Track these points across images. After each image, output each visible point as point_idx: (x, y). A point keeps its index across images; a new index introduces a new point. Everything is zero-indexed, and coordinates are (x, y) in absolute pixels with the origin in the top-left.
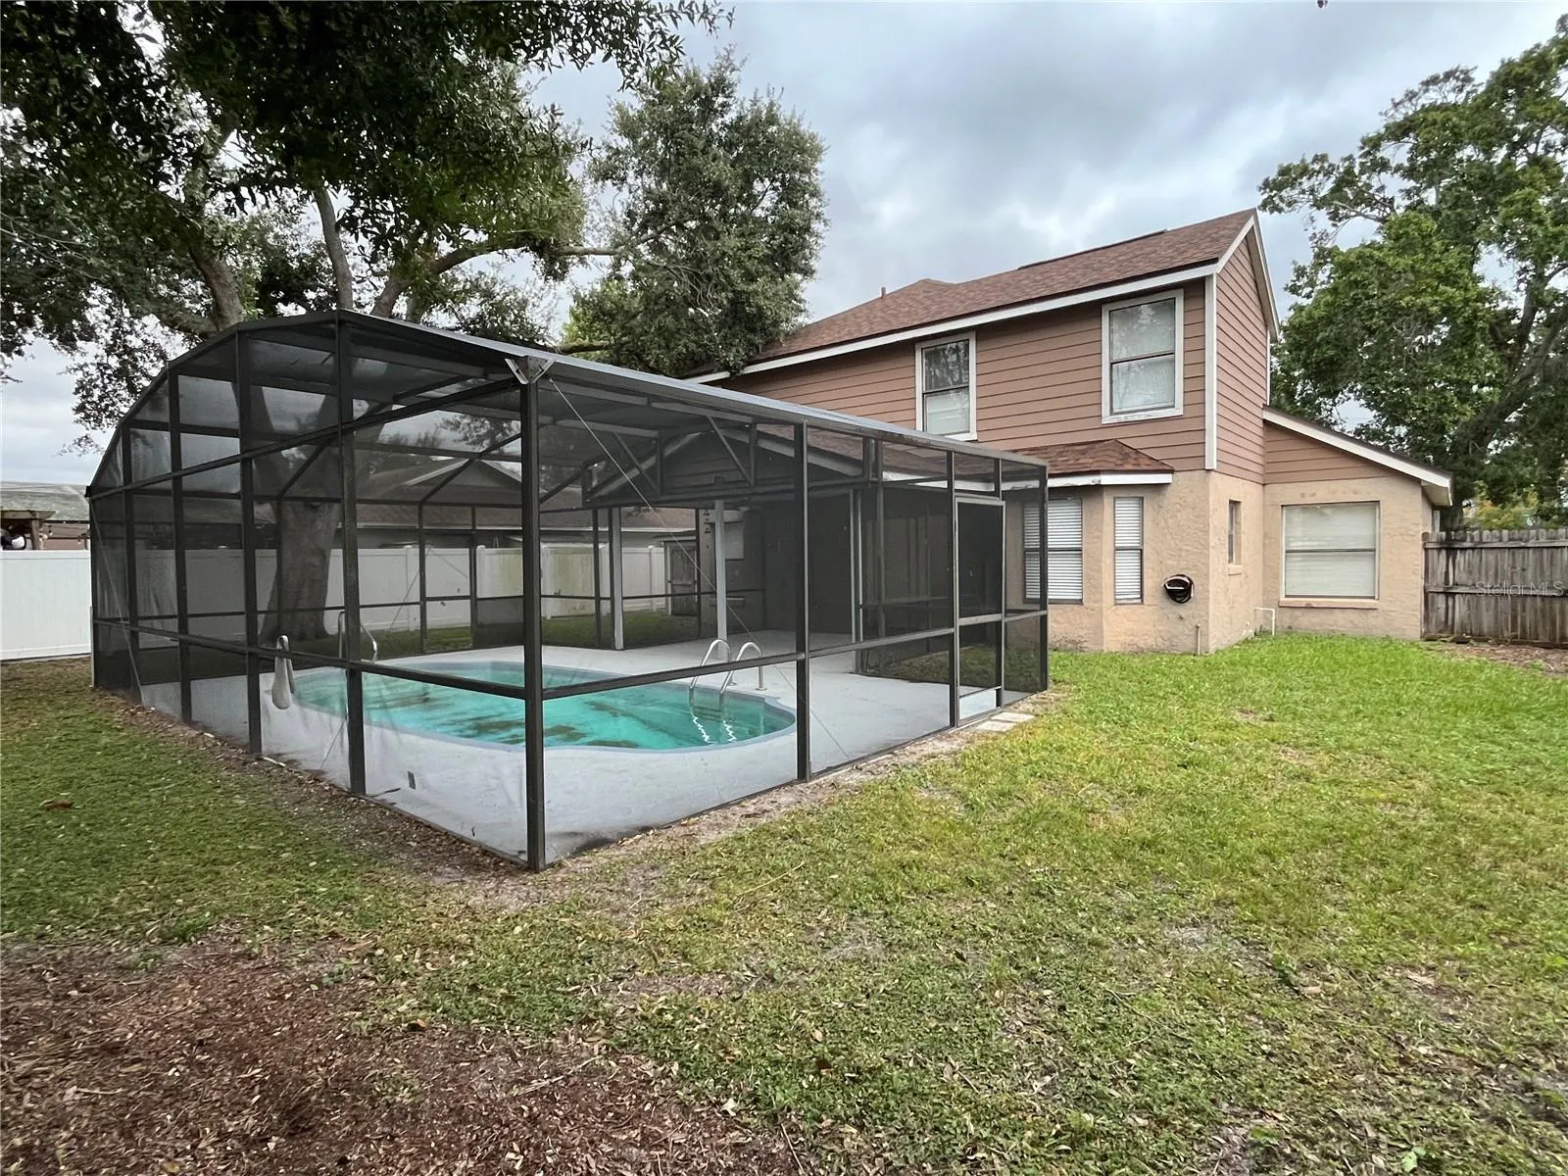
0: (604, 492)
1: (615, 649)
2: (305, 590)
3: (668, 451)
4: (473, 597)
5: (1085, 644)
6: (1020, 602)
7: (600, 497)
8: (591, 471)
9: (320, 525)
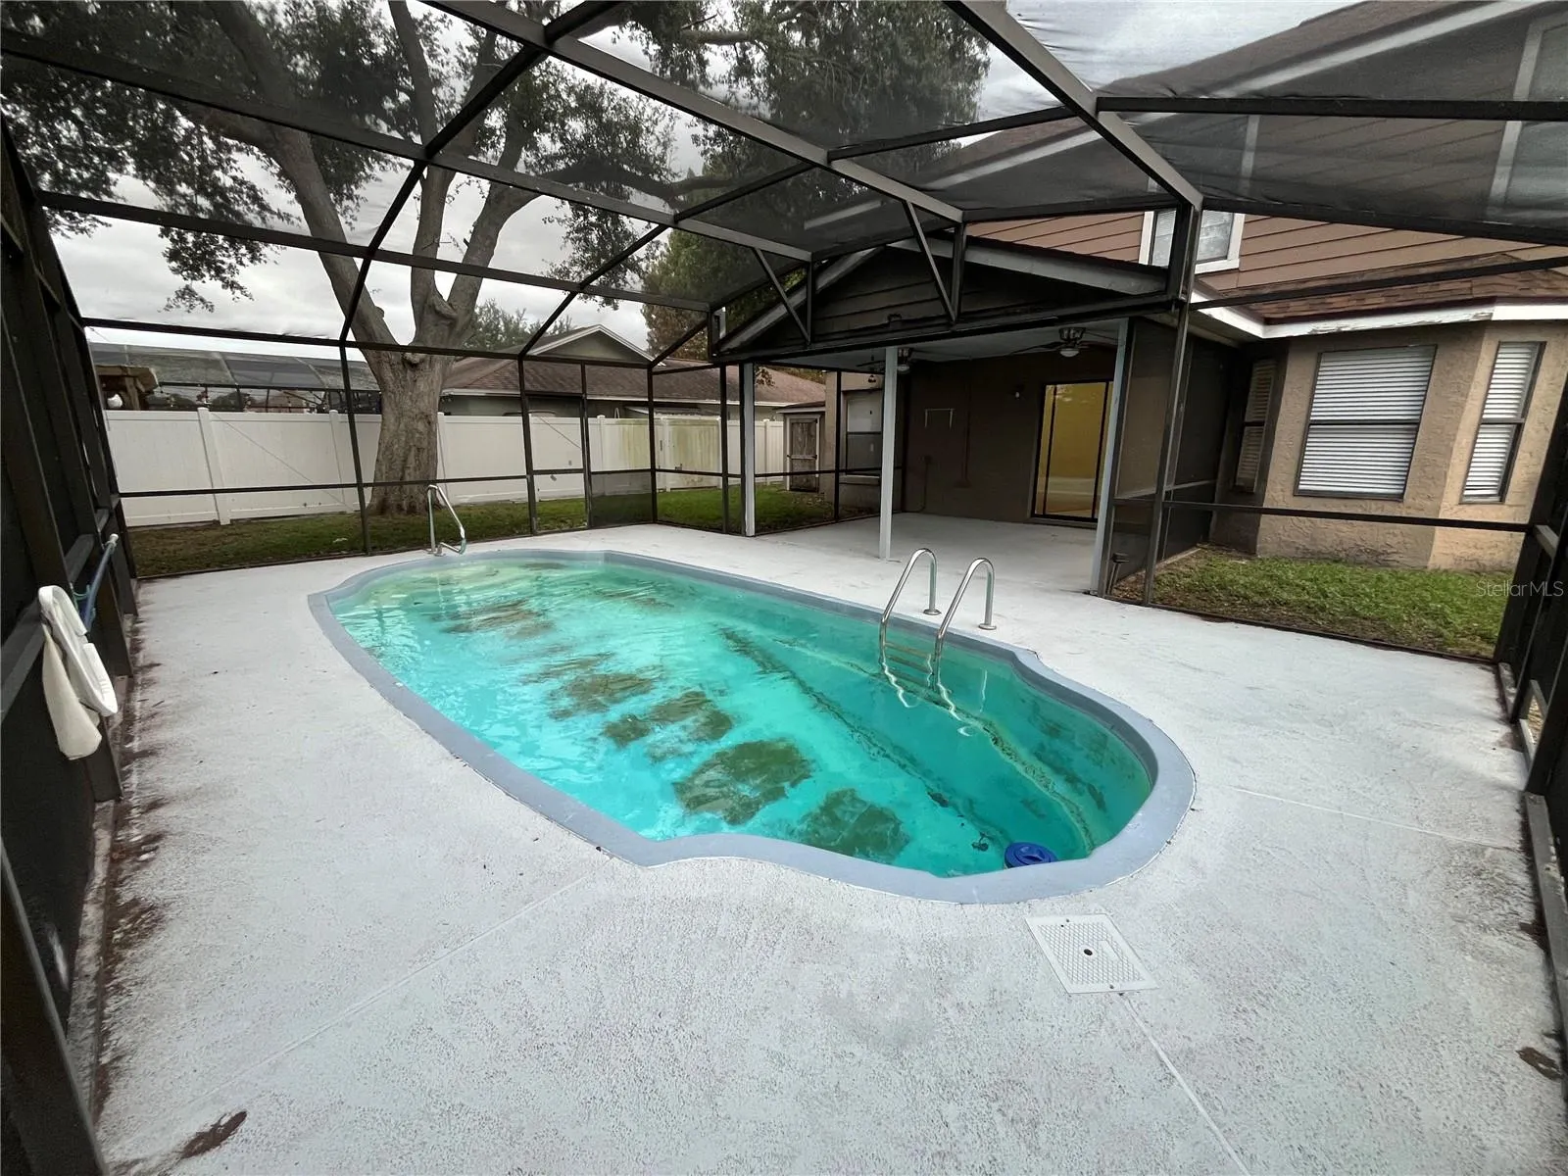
0: (734, 343)
1: (745, 535)
2: (411, 459)
3: (823, 282)
4: (587, 472)
5: (1396, 557)
6: (1289, 493)
7: (729, 350)
8: (718, 318)
9: (422, 386)
